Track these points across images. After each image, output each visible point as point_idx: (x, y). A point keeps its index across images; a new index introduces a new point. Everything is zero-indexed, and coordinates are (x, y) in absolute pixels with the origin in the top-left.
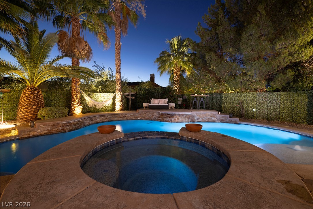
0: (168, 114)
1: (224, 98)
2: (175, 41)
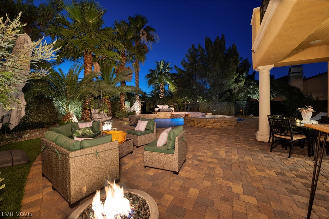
1: (200, 105)
2: (162, 63)
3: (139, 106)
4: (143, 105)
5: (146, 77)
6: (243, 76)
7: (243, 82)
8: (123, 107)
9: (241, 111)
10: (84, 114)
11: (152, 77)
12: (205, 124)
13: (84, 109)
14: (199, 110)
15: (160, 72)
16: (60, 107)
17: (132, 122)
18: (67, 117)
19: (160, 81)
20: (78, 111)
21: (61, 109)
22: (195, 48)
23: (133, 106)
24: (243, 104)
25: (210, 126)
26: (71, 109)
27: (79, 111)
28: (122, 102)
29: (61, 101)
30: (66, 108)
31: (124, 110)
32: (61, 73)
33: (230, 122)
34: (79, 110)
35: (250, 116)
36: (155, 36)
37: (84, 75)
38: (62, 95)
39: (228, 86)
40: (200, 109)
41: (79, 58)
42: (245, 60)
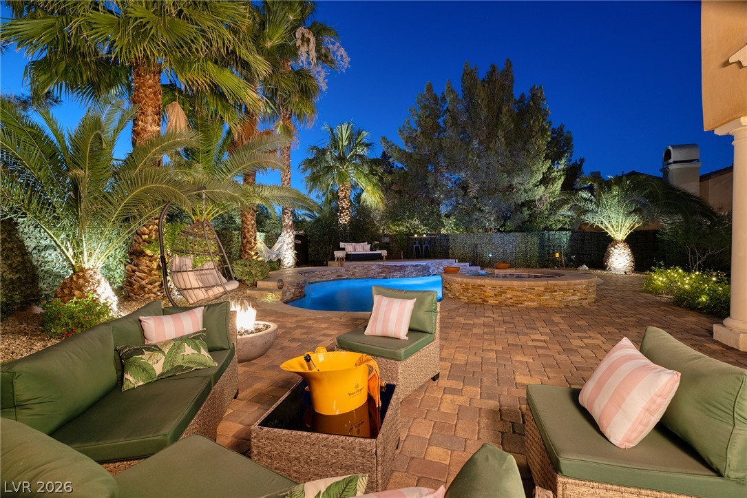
0: (396, 266)
1: (451, 241)
2: (344, 132)
3: (291, 246)
4: (300, 242)
5: (302, 167)
6: (560, 167)
7: (560, 183)
8: (251, 249)
9: (557, 255)
10: (134, 271)
11: (317, 167)
12: (518, 296)
13: (135, 254)
14: (448, 254)
15: (340, 154)
16: (46, 248)
17: (286, 292)
18: (76, 283)
19: (343, 177)
20: (113, 263)
21: (51, 255)
22: (434, 93)
23: (277, 246)
24: (560, 239)
25: (534, 301)
26: (90, 255)
27: (115, 263)
28: (248, 232)
29: (50, 229)
30: (70, 254)
31: (255, 258)
32: (51, 126)
33: (585, 288)
34: (115, 258)
35: (580, 268)
36: (337, 51)
37: (134, 144)
38: (54, 207)
39: (526, 191)
40: (450, 251)
41: (113, 91)
42: (556, 128)
